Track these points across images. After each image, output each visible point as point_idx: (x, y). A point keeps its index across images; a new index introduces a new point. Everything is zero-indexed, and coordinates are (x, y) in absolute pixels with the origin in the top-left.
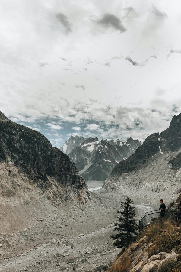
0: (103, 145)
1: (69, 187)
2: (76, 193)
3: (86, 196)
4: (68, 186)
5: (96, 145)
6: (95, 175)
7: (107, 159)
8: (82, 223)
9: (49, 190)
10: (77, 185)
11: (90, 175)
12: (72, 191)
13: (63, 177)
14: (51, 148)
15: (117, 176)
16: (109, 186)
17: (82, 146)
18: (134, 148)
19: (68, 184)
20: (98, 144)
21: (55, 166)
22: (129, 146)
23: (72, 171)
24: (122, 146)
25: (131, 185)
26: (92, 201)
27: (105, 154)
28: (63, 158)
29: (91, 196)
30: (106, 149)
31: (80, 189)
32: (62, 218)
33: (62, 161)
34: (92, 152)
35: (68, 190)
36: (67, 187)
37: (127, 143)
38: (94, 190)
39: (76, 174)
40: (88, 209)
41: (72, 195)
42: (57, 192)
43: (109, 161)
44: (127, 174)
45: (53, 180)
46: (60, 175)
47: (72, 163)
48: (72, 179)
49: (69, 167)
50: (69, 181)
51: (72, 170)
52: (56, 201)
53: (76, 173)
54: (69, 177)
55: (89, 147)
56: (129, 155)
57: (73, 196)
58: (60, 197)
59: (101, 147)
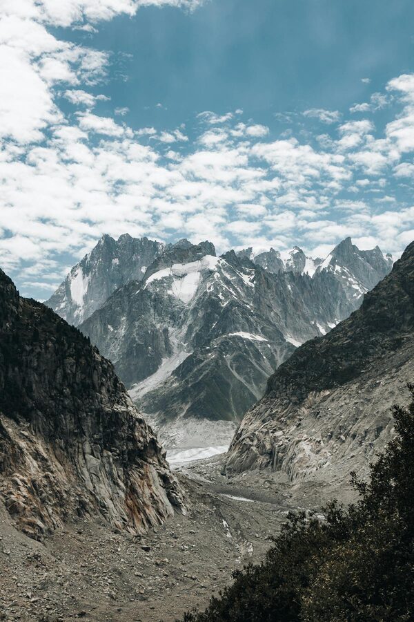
0: (233, 272)
1: (93, 461)
2: (122, 484)
3: (161, 494)
4: (89, 457)
5: (207, 274)
6: (203, 395)
7: (252, 329)
8: (143, 603)
9: (11, 474)
10: (123, 452)
11: (183, 395)
12: (103, 476)
13: (68, 423)
14: (17, 306)
15: (287, 404)
16: (255, 442)
17: (150, 279)
18: (361, 282)
19: (87, 448)
20: (212, 267)
21: (34, 377)
22: (343, 273)
23: (104, 395)
24: (311, 273)
25: (343, 437)
26: (184, 512)
27: (245, 312)
28: (64, 345)
29: (182, 492)
30: (248, 288)
31: (134, 466)
32: (66, 584)
33: (61, 356)
34: (189, 304)
35: (88, 470)
36: (85, 458)
37: (333, 262)
38: (200, 457)
39: (120, 408)
40: (169, 543)
41: (104, 490)
42: (45, 482)
43: (259, 338)
44: (329, 396)
45: (26, 434)
46: (53, 415)
47: (102, 363)
48: (105, 428)
49: (88, 381)
50: (91, 436)
51: (104, 390)
52: (42, 518)
53: (118, 403)
54: (89, 422)
55: (176, 283)
56: (341, 311)
57: (106, 495)
58: (54, 501)
59: (228, 282)
